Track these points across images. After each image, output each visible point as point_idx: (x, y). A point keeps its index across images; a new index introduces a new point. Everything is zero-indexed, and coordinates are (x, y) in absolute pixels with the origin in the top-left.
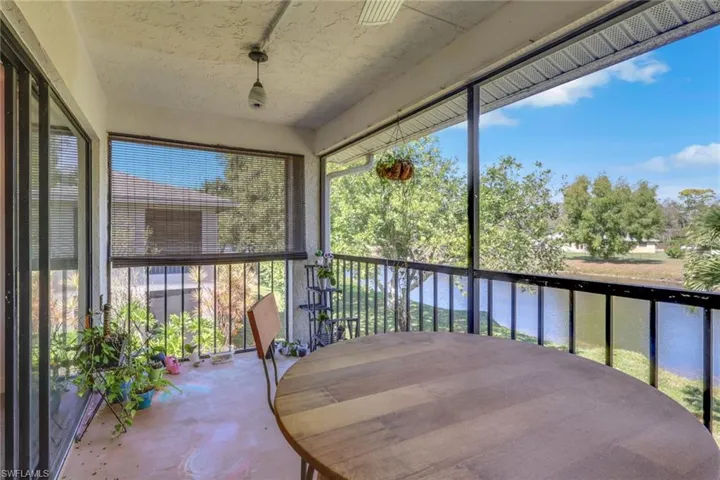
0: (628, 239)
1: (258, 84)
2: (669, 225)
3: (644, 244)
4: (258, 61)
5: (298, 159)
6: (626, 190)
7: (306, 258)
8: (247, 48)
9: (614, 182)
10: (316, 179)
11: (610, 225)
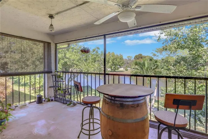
0: (118, 67)
1: (51, 25)
2: (125, 64)
3: (121, 68)
4: (51, 18)
5: (49, 44)
6: (118, 56)
7: (52, 73)
8: (49, 14)
9: (115, 54)
10: (54, 50)
11: (115, 63)
